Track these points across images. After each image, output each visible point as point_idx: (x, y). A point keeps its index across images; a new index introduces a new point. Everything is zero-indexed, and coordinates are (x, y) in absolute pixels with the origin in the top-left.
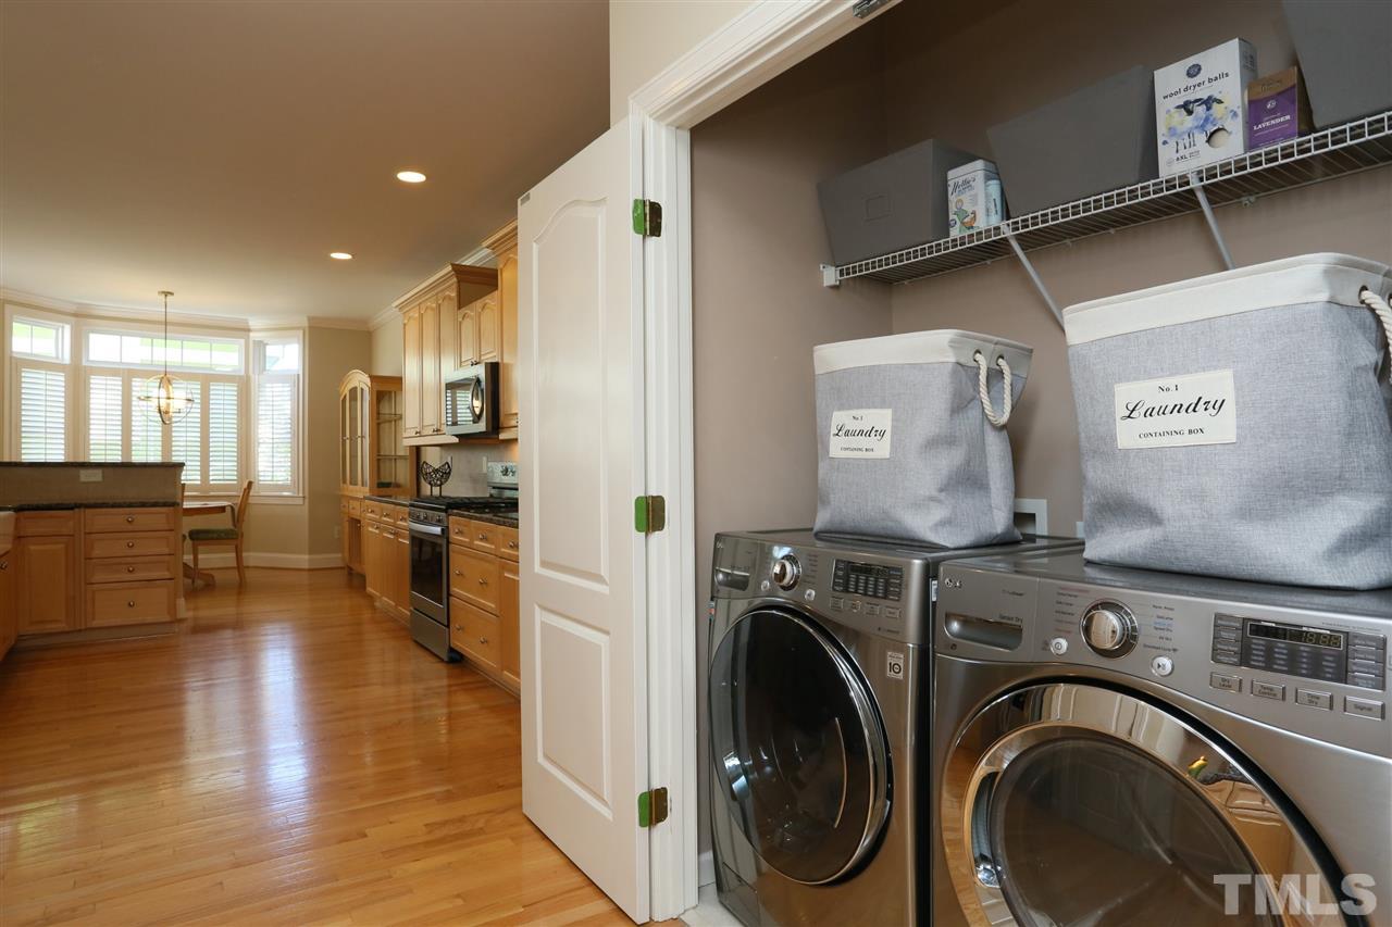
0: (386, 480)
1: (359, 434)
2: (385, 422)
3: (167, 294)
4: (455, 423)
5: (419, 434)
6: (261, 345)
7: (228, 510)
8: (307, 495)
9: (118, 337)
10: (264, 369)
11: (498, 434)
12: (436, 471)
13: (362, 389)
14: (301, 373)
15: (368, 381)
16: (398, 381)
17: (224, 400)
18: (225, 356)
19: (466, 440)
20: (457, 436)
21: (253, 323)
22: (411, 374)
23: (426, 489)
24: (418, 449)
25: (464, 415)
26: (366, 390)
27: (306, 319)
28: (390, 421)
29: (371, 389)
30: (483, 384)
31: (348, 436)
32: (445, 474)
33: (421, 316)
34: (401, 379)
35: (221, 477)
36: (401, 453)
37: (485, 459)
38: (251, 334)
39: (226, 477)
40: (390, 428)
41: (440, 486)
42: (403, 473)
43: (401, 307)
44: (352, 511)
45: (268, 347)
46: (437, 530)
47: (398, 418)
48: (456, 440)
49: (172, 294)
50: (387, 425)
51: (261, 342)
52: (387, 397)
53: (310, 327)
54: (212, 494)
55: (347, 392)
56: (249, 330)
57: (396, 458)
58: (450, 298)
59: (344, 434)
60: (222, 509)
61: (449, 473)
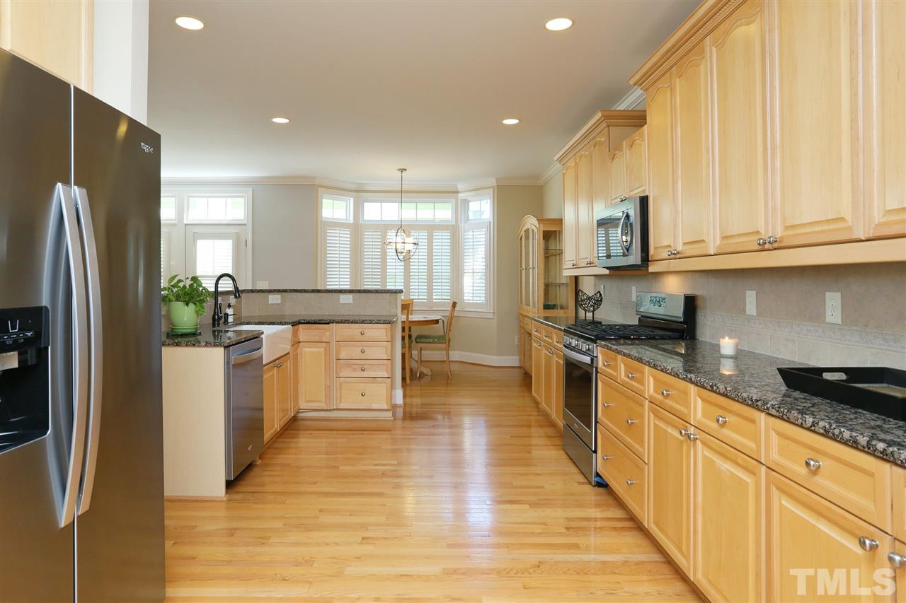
0: (551, 303)
1: (531, 266)
2: (552, 255)
3: (403, 170)
4: (608, 256)
5: (575, 266)
6: (466, 203)
7: (440, 322)
8: (495, 311)
9: (380, 204)
10: (468, 219)
11: (647, 266)
12: (589, 298)
13: (533, 230)
14: (492, 221)
15: (536, 222)
16: (560, 221)
17: (442, 242)
18: (443, 212)
19: (617, 272)
20: (607, 268)
21: (460, 187)
22: (569, 216)
23: (582, 313)
24: (576, 278)
25: (617, 250)
26: (536, 230)
27: (494, 180)
28: (556, 255)
29: (538, 229)
30: (632, 219)
31: (524, 267)
32: (597, 301)
33: (576, 165)
34: (562, 220)
35: (440, 297)
36: (564, 281)
37: (634, 288)
38: (460, 195)
39: (444, 297)
40: (556, 260)
41: (593, 312)
42: (565, 296)
43: (560, 160)
44: (525, 326)
45: (470, 203)
46: (587, 359)
47: (560, 253)
48: (607, 272)
49: (405, 170)
50: (554, 257)
51: (465, 200)
52: (553, 236)
53: (498, 186)
54: (434, 309)
55: (523, 233)
56: (457, 192)
57: (560, 285)
58: (601, 143)
59: (521, 266)
60: (437, 322)
61: (601, 300)
